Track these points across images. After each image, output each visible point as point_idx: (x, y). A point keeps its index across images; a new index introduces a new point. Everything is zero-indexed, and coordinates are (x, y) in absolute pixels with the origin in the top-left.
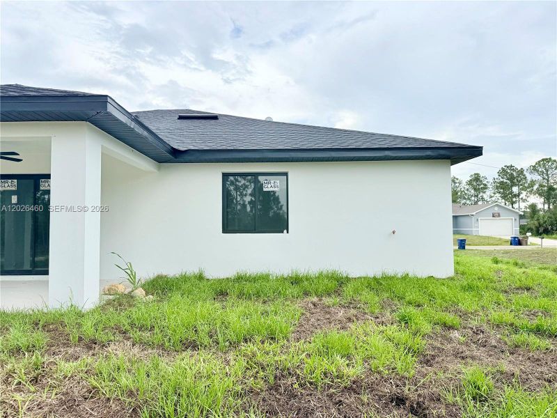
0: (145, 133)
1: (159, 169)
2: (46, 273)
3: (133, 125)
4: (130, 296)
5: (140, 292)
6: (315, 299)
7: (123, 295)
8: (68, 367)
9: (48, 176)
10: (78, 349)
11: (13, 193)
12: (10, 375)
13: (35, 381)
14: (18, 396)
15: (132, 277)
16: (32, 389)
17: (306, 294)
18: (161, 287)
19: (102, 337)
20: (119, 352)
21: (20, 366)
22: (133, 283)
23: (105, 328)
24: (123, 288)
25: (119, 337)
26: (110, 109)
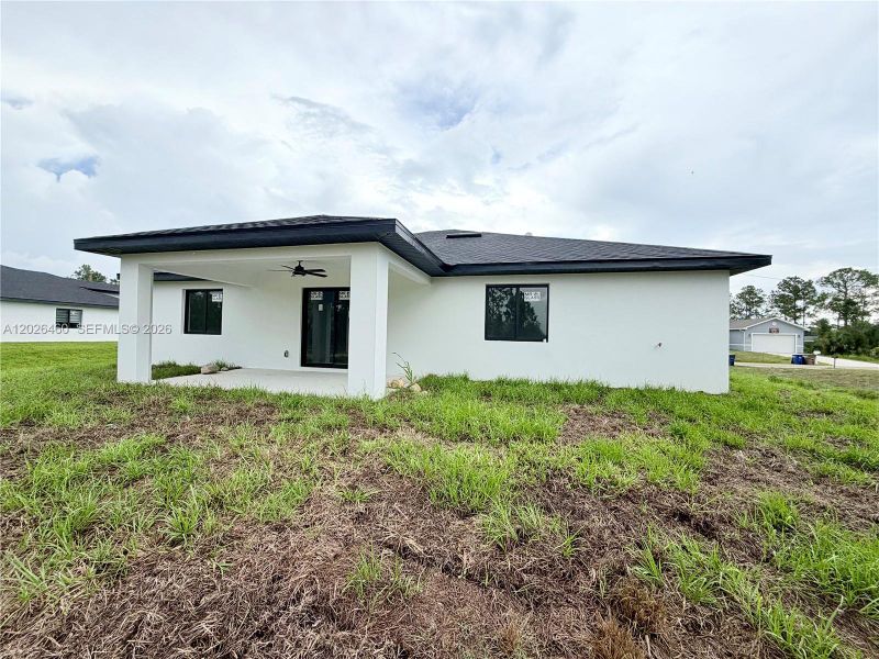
0: (424, 251)
1: (432, 282)
2: (346, 367)
3: (414, 244)
4: (409, 390)
5: (416, 388)
6: (577, 406)
7: (402, 389)
8: (368, 445)
9: (348, 289)
10: (373, 431)
11: (320, 302)
12: (326, 446)
13: (344, 453)
14: (332, 464)
15: (409, 372)
16: (342, 460)
17: (567, 401)
18: (432, 384)
19: (391, 422)
20: (406, 437)
21: (332, 439)
22: (410, 379)
23: (392, 416)
24: (403, 384)
25: (404, 424)
26: (398, 231)
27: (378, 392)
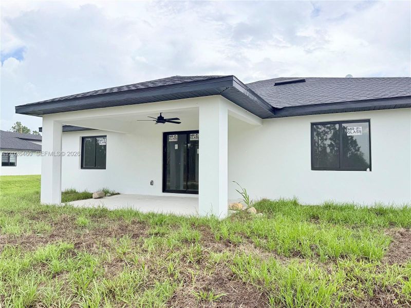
0: (256, 99)
1: (262, 123)
3: (248, 94)
4: (247, 212)
5: (253, 210)
6: (402, 230)
7: (241, 211)
8: (216, 256)
10: (220, 245)
11: (175, 143)
12: (184, 256)
13: (198, 262)
14: (190, 270)
15: (246, 197)
16: (197, 267)
17: (392, 224)
18: (267, 207)
19: (234, 238)
21: (189, 250)
22: (248, 203)
23: (235, 233)
24: (242, 206)
26: (235, 85)
27: (222, 213)
